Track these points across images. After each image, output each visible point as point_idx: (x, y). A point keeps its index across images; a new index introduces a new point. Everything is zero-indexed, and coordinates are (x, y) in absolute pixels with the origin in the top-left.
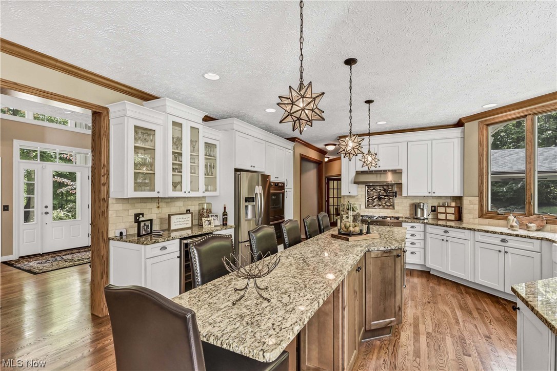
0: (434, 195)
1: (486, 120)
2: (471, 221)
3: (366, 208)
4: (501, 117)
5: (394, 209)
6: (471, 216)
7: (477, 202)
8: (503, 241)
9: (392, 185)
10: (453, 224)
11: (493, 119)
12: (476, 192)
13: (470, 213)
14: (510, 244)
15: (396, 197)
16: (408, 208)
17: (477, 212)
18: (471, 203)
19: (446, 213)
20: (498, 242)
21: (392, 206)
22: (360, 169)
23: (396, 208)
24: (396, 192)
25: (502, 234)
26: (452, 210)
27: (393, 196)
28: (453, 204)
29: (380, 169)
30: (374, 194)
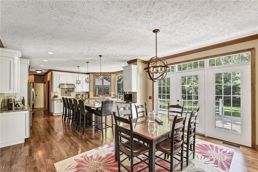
0: (83, 91)
3: (61, 96)
6: (92, 96)
7: (93, 93)
9: (70, 89)
16: (75, 96)
17: (93, 95)
18: (92, 93)
19: (86, 96)
21: (70, 95)
22: (61, 83)
23: (71, 95)
24: (72, 91)
25: (101, 99)
26: (87, 95)
27: (71, 92)
28: (87, 94)
29: (68, 83)
30: (64, 91)
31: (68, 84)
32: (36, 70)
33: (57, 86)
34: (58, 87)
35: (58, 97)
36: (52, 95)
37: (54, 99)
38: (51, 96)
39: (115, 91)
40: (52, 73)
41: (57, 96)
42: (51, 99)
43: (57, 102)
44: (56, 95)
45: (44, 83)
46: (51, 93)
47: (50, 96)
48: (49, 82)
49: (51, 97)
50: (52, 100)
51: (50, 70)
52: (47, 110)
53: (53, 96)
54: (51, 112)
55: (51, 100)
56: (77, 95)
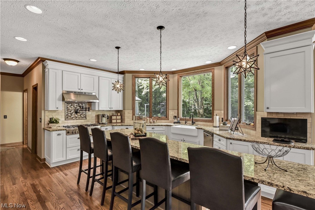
0: (112, 109)
1: (135, 75)
2: (129, 122)
3: (65, 120)
4: (142, 75)
5: (86, 119)
6: (129, 120)
7: (131, 112)
8: (153, 128)
9: (85, 103)
10: (120, 124)
11: (138, 75)
12: (131, 108)
13: (128, 118)
14: (155, 129)
15: (89, 111)
16: (94, 118)
18: (129, 113)
19: (117, 119)
20: (151, 129)
22: (66, 89)
23: (88, 118)
24: (89, 108)
25: (153, 125)
26: (119, 117)
27: (86, 110)
28: (119, 114)
29: (82, 91)
30: (72, 109)
31: (82, 93)
32: (5, 59)
33: (58, 97)
34: (59, 100)
35: (58, 122)
36: (45, 117)
37: (50, 127)
38: (41, 119)
39: (178, 110)
40: (44, 67)
41: (56, 121)
42: (43, 126)
43: (59, 135)
44: (55, 116)
45: (24, 91)
46: (43, 112)
47: (39, 120)
48: (35, 88)
49: (41, 122)
50: (44, 129)
51: (39, 58)
52: (29, 148)
53: (47, 119)
54: (42, 158)
55: (42, 130)
56: (98, 116)
